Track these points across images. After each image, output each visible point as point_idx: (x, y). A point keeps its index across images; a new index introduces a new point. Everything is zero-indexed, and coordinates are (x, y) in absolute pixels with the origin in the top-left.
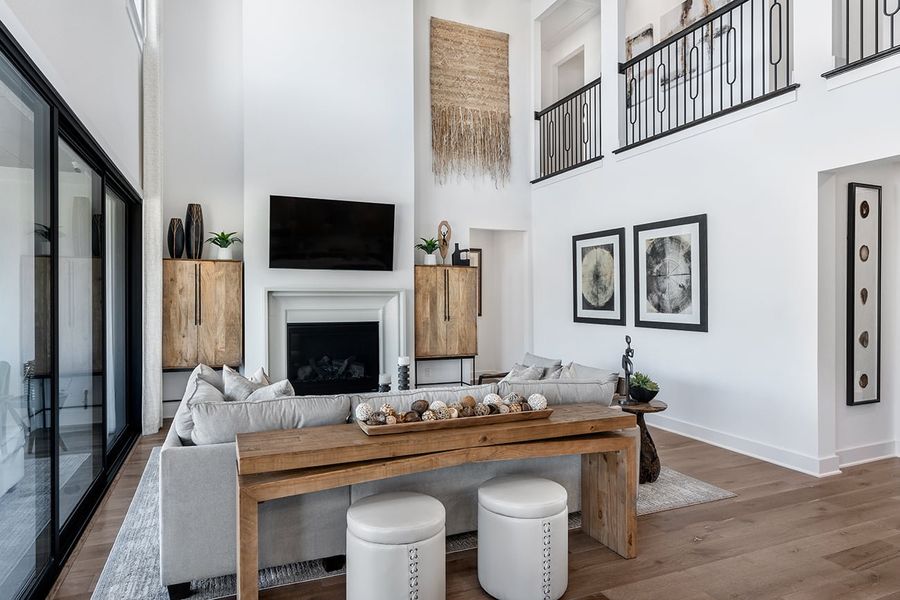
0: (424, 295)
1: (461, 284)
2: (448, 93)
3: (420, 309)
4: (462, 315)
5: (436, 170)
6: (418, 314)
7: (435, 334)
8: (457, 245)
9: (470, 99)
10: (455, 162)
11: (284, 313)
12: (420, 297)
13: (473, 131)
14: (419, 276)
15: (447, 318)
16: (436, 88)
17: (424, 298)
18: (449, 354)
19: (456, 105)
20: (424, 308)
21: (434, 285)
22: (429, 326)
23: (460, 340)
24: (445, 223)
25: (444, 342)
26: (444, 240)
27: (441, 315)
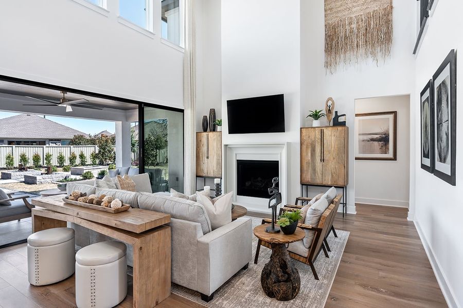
0: (307, 145)
1: (333, 138)
2: (337, 12)
3: (304, 154)
4: (334, 158)
5: (327, 65)
6: (303, 157)
7: (314, 170)
8: (336, 112)
9: (354, 9)
10: (342, 56)
11: (235, 155)
12: (304, 147)
13: (356, 31)
14: (304, 134)
15: (322, 160)
16: (329, 12)
17: (307, 147)
18: (324, 183)
19: (344, 17)
20: (307, 154)
21: (313, 139)
22: (310, 165)
23: (332, 176)
24: (330, 99)
25: (320, 176)
26: (329, 110)
27: (318, 158)
